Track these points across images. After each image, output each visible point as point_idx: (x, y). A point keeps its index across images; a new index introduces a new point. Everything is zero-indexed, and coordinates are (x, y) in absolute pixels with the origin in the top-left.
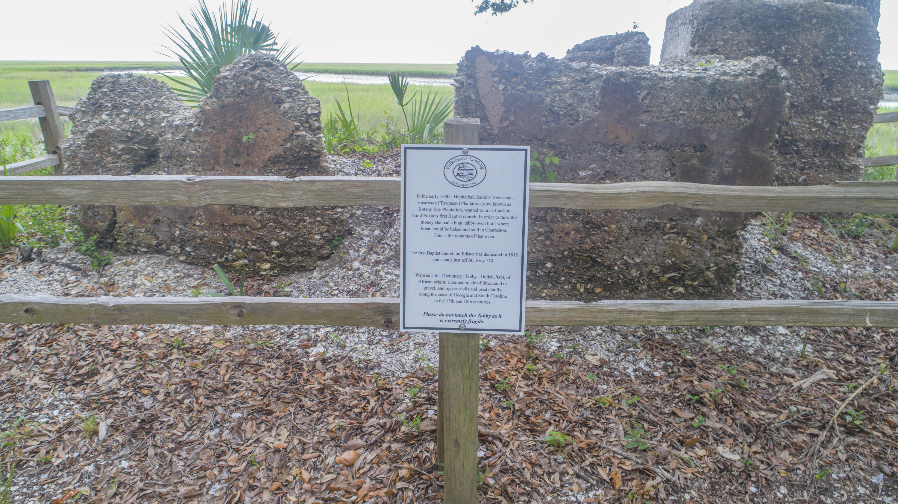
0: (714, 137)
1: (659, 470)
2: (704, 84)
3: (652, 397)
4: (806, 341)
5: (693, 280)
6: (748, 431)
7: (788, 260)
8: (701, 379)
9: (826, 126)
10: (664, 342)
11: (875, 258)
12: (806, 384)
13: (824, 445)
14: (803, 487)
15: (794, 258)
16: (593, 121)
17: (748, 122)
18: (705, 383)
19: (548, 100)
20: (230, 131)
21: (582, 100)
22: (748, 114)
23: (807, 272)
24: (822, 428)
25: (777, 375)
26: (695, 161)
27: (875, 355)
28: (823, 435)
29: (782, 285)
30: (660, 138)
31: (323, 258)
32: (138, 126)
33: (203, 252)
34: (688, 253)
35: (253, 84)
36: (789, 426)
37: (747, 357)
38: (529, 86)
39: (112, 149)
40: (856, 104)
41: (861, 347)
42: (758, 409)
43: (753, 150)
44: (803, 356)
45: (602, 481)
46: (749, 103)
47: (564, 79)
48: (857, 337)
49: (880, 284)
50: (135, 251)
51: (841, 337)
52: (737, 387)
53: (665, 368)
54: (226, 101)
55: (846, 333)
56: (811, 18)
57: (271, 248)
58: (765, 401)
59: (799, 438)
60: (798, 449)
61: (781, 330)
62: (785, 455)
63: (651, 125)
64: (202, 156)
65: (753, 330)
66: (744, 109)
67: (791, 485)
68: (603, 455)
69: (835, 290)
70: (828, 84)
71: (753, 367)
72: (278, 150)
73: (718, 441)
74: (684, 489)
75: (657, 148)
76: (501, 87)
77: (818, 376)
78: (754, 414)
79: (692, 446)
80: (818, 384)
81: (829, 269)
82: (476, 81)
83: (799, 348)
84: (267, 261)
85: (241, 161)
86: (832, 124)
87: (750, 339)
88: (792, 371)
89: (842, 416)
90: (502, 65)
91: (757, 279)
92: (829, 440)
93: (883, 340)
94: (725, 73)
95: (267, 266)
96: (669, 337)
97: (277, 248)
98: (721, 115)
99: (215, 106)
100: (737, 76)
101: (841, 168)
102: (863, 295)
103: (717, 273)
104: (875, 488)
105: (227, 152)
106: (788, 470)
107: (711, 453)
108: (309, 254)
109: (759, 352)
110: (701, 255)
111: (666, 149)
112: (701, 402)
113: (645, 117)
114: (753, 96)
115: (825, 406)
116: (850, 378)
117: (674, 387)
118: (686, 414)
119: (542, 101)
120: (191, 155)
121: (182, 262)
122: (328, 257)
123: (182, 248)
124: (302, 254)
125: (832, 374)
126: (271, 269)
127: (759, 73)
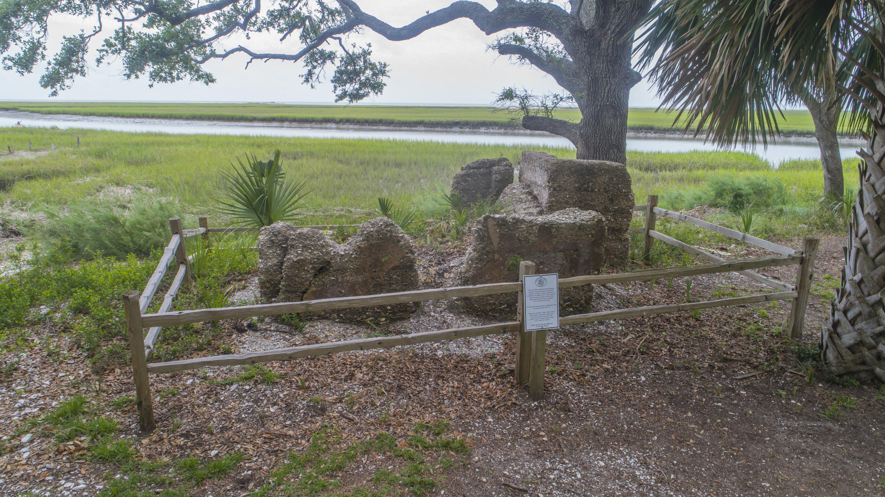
0: (581, 246)
1: (588, 373)
2: (576, 225)
3: (576, 352)
4: (622, 325)
5: (576, 304)
6: (611, 359)
7: (607, 291)
8: (590, 344)
9: (613, 220)
10: (571, 332)
11: (641, 285)
12: (625, 340)
13: (635, 359)
14: (632, 372)
15: (610, 289)
16: (535, 242)
17: (593, 239)
18: (592, 345)
19: (517, 235)
20: (373, 256)
21: (530, 234)
22: (593, 236)
23: (616, 296)
24: (634, 354)
25: (615, 339)
26: (575, 256)
27: (646, 327)
28: (635, 356)
29: (608, 303)
30: (561, 248)
31: (413, 312)
32: (320, 256)
33: (348, 316)
34: (573, 293)
35: (386, 234)
36: (623, 355)
37: (602, 334)
38: (509, 230)
39: (306, 268)
40: (624, 209)
41: (641, 325)
42: (612, 351)
43: (596, 250)
44: (622, 331)
45: (571, 379)
46: (593, 232)
47: (523, 226)
48: (639, 321)
49: (644, 298)
50: (311, 319)
51: (634, 322)
52: (603, 345)
53: (575, 342)
54: (373, 242)
55: (635, 320)
56: (601, 170)
57: (387, 310)
58: (614, 348)
59: (627, 358)
60: (628, 361)
61: (612, 322)
62: (624, 364)
63: (557, 242)
64: (357, 268)
65: (601, 323)
66: (591, 234)
67: (628, 372)
68: (569, 373)
69: (629, 302)
70: (611, 200)
71: (606, 337)
72: (397, 263)
73: (602, 363)
74: (598, 378)
75: (560, 251)
76: (498, 230)
77: (629, 338)
78: (611, 353)
79: (594, 366)
80: (629, 340)
81: (624, 293)
82: (488, 229)
83: (620, 328)
84: (383, 317)
85: (377, 270)
86: (615, 219)
87: (601, 327)
88: (620, 337)
89: (639, 349)
90: (498, 222)
91: (598, 301)
92: (636, 357)
93: (649, 321)
94: (583, 220)
95: (384, 319)
96: (572, 330)
97: (390, 310)
98: (583, 237)
99: (366, 245)
100: (587, 221)
101: (621, 240)
102: (639, 304)
103: (585, 301)
104: (652, 369)
105: (370, 266)
106: (626, 368)
107: (601, 367)
108: (406, 311)
109: (606, 331)
110: (579, 294)
111: (564, 252)
112: (593, 352)
113: (555, 239)
114: (594, 229)
115: (634, 347)
116: (640, 336)
117: (581, 348)
118: (589, 356)
119: (515, 235)
120: (350, 269)
121: (337, 322)
122: (415, 311)
123: (338, 315)
124: (402, 312)
125: (633, 336)
126: (386, 320)
127: (596, 220)
